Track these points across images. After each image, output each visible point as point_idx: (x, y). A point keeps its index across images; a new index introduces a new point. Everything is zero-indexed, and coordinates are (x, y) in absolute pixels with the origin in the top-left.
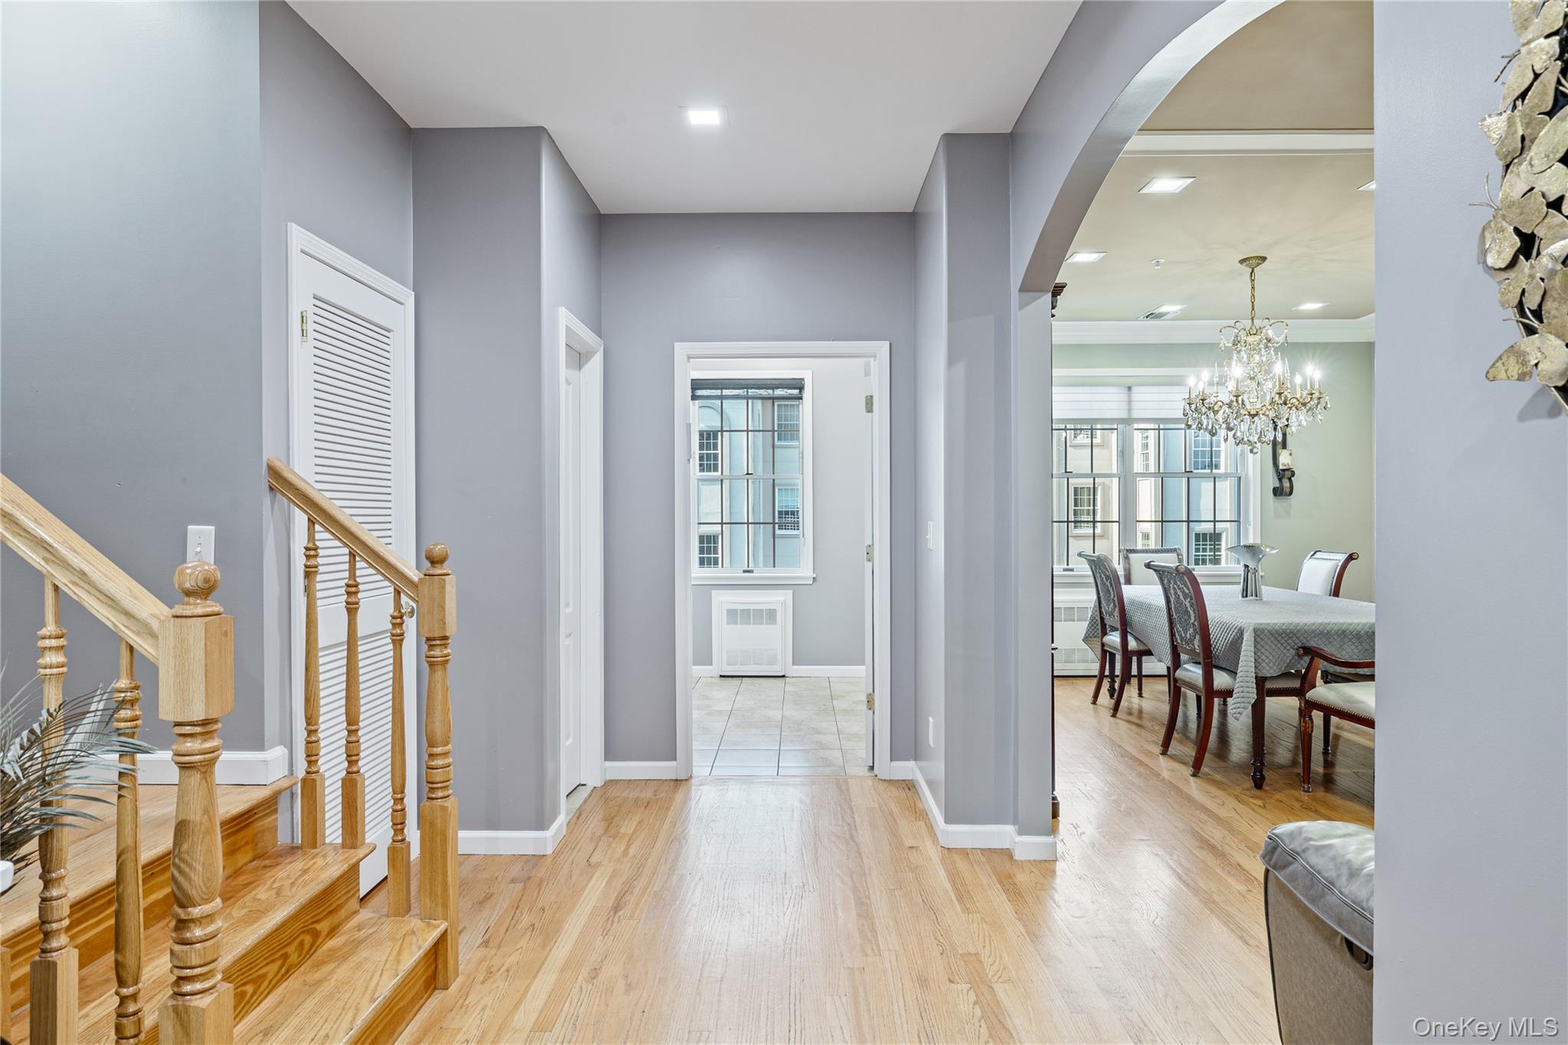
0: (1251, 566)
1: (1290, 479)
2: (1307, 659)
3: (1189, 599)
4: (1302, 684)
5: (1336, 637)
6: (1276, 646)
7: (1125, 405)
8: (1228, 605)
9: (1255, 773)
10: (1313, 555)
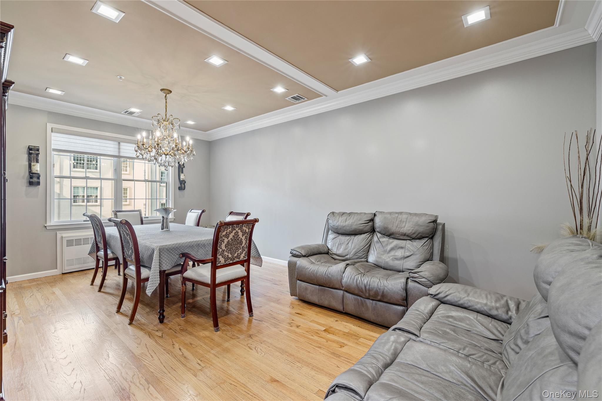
0: (165, 217)
1: (184, 184)
2: (184, 258)
3: (129, 236)
4: (182, 268)
5: (195, 247)
6: (170, 255)
7: (117, 150)
8: (153, 235)
9: (160, 316)
10: (191, 211)
